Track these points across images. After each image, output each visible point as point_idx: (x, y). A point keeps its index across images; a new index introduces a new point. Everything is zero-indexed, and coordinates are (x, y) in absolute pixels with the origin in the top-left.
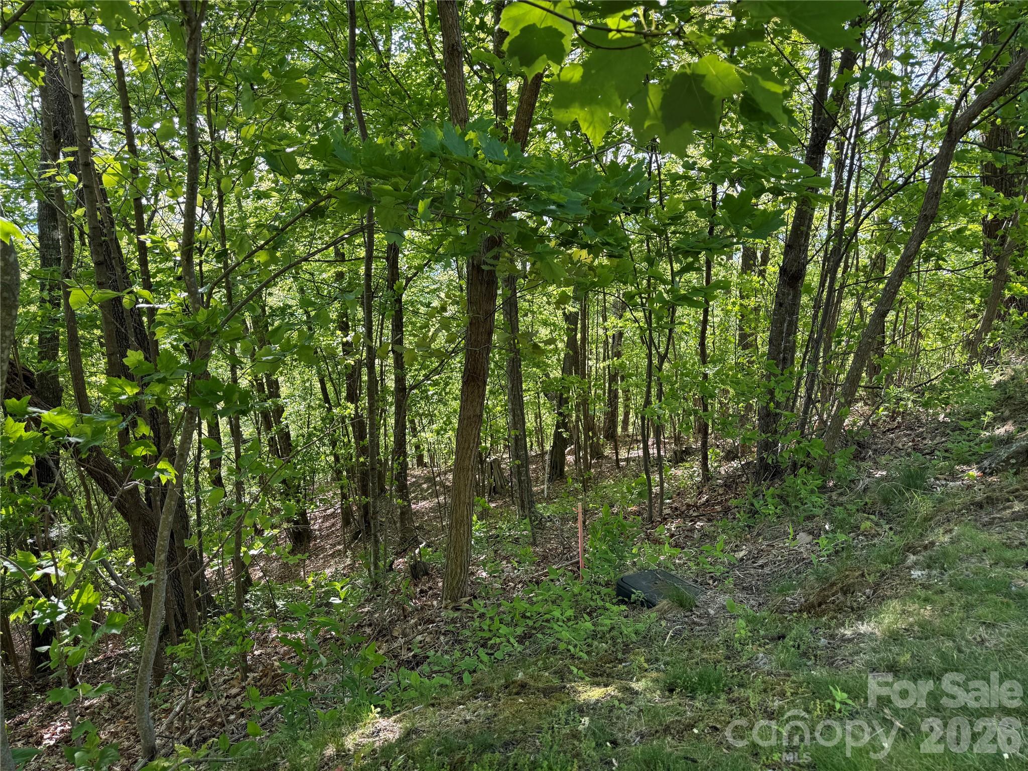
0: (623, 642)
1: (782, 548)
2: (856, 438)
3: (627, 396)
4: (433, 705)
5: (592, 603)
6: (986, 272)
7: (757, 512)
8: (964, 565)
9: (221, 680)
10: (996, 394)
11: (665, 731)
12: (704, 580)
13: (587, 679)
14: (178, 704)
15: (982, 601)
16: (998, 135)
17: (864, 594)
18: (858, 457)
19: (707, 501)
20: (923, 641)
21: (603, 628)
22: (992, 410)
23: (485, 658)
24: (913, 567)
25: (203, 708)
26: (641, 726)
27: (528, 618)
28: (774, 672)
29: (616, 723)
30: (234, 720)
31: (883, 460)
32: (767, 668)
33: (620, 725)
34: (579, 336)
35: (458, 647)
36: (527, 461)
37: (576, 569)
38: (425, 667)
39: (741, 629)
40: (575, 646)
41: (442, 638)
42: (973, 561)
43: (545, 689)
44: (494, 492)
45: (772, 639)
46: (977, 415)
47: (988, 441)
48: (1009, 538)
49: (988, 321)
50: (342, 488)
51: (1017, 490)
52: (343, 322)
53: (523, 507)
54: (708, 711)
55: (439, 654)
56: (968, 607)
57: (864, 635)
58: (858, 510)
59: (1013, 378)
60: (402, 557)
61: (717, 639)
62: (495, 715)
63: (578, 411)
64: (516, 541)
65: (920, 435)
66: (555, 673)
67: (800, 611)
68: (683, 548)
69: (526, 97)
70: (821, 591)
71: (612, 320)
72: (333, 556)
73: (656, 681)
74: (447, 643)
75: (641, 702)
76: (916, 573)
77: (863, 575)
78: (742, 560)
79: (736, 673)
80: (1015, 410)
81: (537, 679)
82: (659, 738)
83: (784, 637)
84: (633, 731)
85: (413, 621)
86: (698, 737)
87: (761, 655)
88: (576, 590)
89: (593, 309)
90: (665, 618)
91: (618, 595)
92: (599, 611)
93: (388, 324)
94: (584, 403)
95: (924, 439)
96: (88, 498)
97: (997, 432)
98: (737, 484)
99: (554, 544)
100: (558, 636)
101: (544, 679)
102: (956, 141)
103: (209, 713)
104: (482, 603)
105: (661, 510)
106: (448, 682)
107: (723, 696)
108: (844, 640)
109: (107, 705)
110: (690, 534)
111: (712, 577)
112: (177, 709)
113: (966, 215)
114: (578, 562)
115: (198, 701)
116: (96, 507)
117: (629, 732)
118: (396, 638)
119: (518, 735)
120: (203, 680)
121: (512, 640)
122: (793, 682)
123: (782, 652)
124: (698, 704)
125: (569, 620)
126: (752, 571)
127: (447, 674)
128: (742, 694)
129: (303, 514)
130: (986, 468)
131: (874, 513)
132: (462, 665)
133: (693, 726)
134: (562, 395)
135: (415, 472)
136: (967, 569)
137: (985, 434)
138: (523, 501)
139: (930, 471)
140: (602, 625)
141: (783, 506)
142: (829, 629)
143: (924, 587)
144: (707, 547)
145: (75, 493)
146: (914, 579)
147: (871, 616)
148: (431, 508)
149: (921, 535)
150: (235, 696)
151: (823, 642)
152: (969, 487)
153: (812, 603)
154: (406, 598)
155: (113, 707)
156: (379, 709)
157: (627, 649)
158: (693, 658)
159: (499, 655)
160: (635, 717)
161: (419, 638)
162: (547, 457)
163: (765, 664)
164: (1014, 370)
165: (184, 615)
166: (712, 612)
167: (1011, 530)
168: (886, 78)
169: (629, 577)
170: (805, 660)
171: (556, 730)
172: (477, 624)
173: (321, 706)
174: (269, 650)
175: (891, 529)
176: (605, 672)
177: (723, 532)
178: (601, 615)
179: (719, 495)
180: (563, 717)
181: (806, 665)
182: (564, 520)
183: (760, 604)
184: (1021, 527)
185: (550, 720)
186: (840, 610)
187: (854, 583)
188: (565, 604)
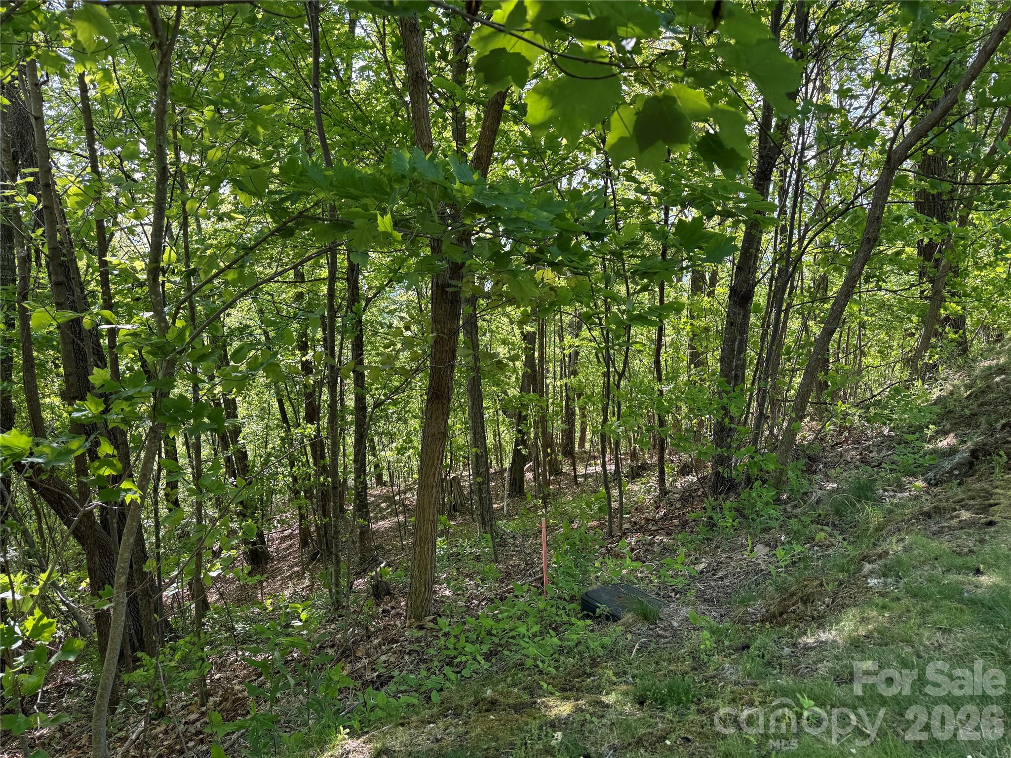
0: (590, 656)
1: (741, 560)
2: (808, 452)
3: (583, 413)
4: (403, 725)
5: (557, 618)
6: (922, 292)
7: (714, 525)
8: (918, 573)
9: (179, 706)
10: (937, 409)
11: (638, 743)
12: (668, 593)
13: (557, 694)
14: (133, 732)
15: (937, 607)
16: (929, 165)
17: (824, 603)
18: (810, 470)
19: (665, 515)
20: (884, 648)
21: (569, 643)
22: (933, 424)
23: (453, 676)
24: (869, 575)
25: (161, 735)
26: (614, 739)
27: (494, 635)
28: (741, 681)
29: (588, 737)
30: (194, 746)
31: (832, 472)
32: (734, 678)
33: (592, 739)
34: (536, 354)
35: (423, 666)
36: (487, 478)
37: (539, 585)
38: (392, 687)
39: (706, 640)
40: (543, 662)
41: (406, 657)
42: (926, 568)
43: (516, 705)
44: (454, 509)
45: (737, 650)
46: (920, 429)
47: (931, 454)
48: (959, 546)
49: (926, 339)
50: (300, 508)
51: (963, 500)
52: (302, 342)
53: (483, 524)
54: (679, 722)
55: (404, 673)
56: (924, 613)
57: (826, 642)
58: (812, 522)
59: (952, 393)
60: (361, 578)
61: (683, 651)
62: (467, 733)
63: (536, 428)
64: (478, 558)
65: (867, 448)
66: (524, 689)
67: (762, 621)
68: (644, 562)
69: (488, 123)
70: (781, 602)
71: (568, 339)
72: (290, 577)
73: (626, 694)
74: (412, 663)
75: (612, 715)
76: (872, 582)
77: (821, 585)
78: (702, 572)
79: (704, 684)
80: (956, 424)
81: (507, 695)
82: (631, 751)
83: (748, 647)
84: (606, 744)
85: (376, 641)
86: (670, 749)
87: (727, 665)
88: (541, 605)
89: (551, 328)
90: (630, 632)
91: (582, 610)
92: (565, 626)
93: (348, 344)
94: (543, 421)
95: (871, 452)
96: (40, 523)
97: (940, 444)
98: (693, 498)
99: (515, 560)
100: (525, 652)
101: (513, 696)
102: (895, 168)
103: (166, 740)
104: (447, 621)
105: (621, 525)
106: (415, 701)
107: (693, 707)
108: (807, 648)
109: (58, 735)
110: (650, 548)
111: (674, 590)
112: (134, 737)
113: (903, 239)
114: (542, 578)
115: (155, 728)
116: (47, 531)
117: (602, 745)
118: (360, 658)
119: (491, 751)
120: (160, 706)
121: (479, 658)
122: (761, 691)
123: (747, 662)
124: (669, 716)
125: (535, 636)
126: (713, 583)
127: (414, 693)
128: (712, 705)
129: (261, 536)
130: (931, 479)
131: (827, 524)
132: (429, 684)
133: (665, 738)
134: (520, 412)
135: (375, 491)
136: (919, 577)
137: (928, 447)
138: (483, 519)
139: (878, 483)
140: (568, 640)
141: (740, 519)
142: (792, 638)
143: (882, 594)
144: (667, 560)
145: (26, 517)
146: (871, 588)
147: (831, 624)
148: (390, 528)
149: (874, 545)
150: (194, 722)
151: (787, 651)
152: (917, 498)
153: (774, 613)
154: (369, 618)
155: (64, 737)
156: (348, 730)
157: (594, 663)
158: (660, 670)
159: (466, 673)
160: (608, 731)
161: (384, 658)
162: (506, 475)
163: (731, 674)
164: (953, 385)
165: (141, 640)
166: (675, 624)
167: (960, 538)
168: (825, 110)
169: (594, 591)
170: (770, 669)
171: (529, 746)
172: (442, 642)
173: (284, 729)
174: (228, 674)
175: (844, 539)
176: (574, 686)
177: (683, 544)
178: (566, 630)
179: (676, 509)
180: (536, 732)
181: (771, 674)
182: (525, 537)
183: (722, 616)
184: (969, 535)
185: (522, 736)
186: (801, 619)
187: (813, 593)
188: (531, 620)
